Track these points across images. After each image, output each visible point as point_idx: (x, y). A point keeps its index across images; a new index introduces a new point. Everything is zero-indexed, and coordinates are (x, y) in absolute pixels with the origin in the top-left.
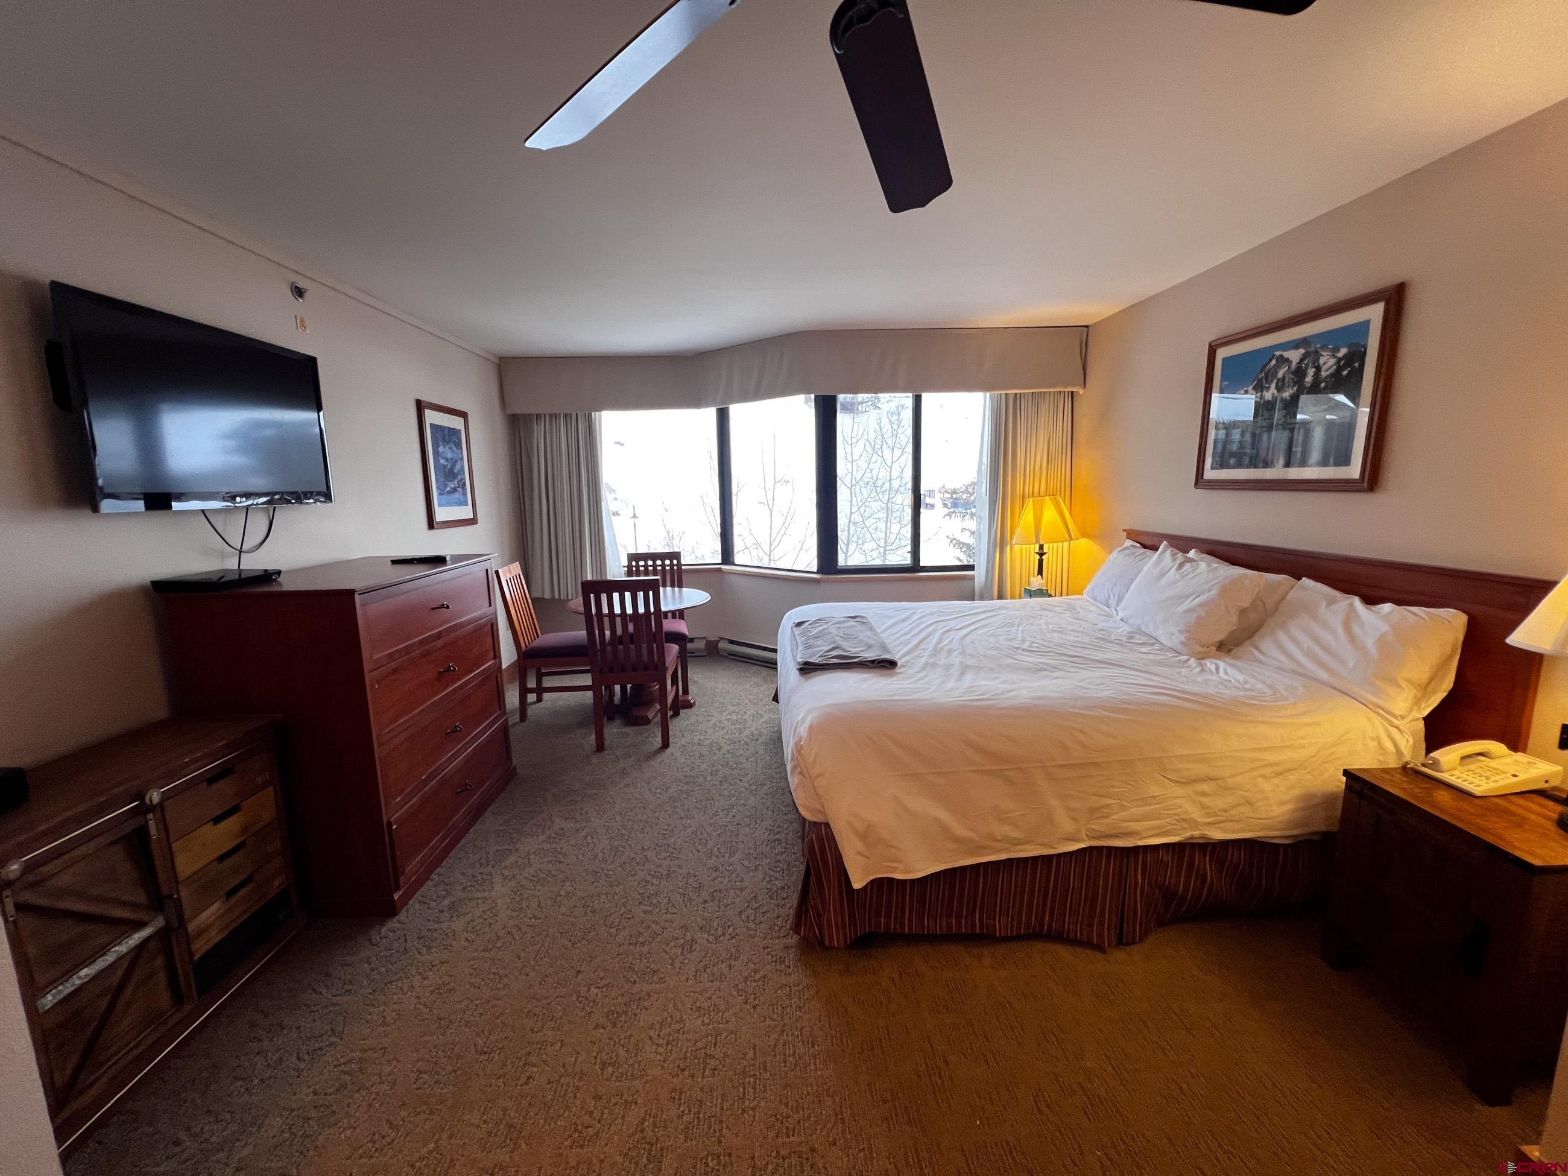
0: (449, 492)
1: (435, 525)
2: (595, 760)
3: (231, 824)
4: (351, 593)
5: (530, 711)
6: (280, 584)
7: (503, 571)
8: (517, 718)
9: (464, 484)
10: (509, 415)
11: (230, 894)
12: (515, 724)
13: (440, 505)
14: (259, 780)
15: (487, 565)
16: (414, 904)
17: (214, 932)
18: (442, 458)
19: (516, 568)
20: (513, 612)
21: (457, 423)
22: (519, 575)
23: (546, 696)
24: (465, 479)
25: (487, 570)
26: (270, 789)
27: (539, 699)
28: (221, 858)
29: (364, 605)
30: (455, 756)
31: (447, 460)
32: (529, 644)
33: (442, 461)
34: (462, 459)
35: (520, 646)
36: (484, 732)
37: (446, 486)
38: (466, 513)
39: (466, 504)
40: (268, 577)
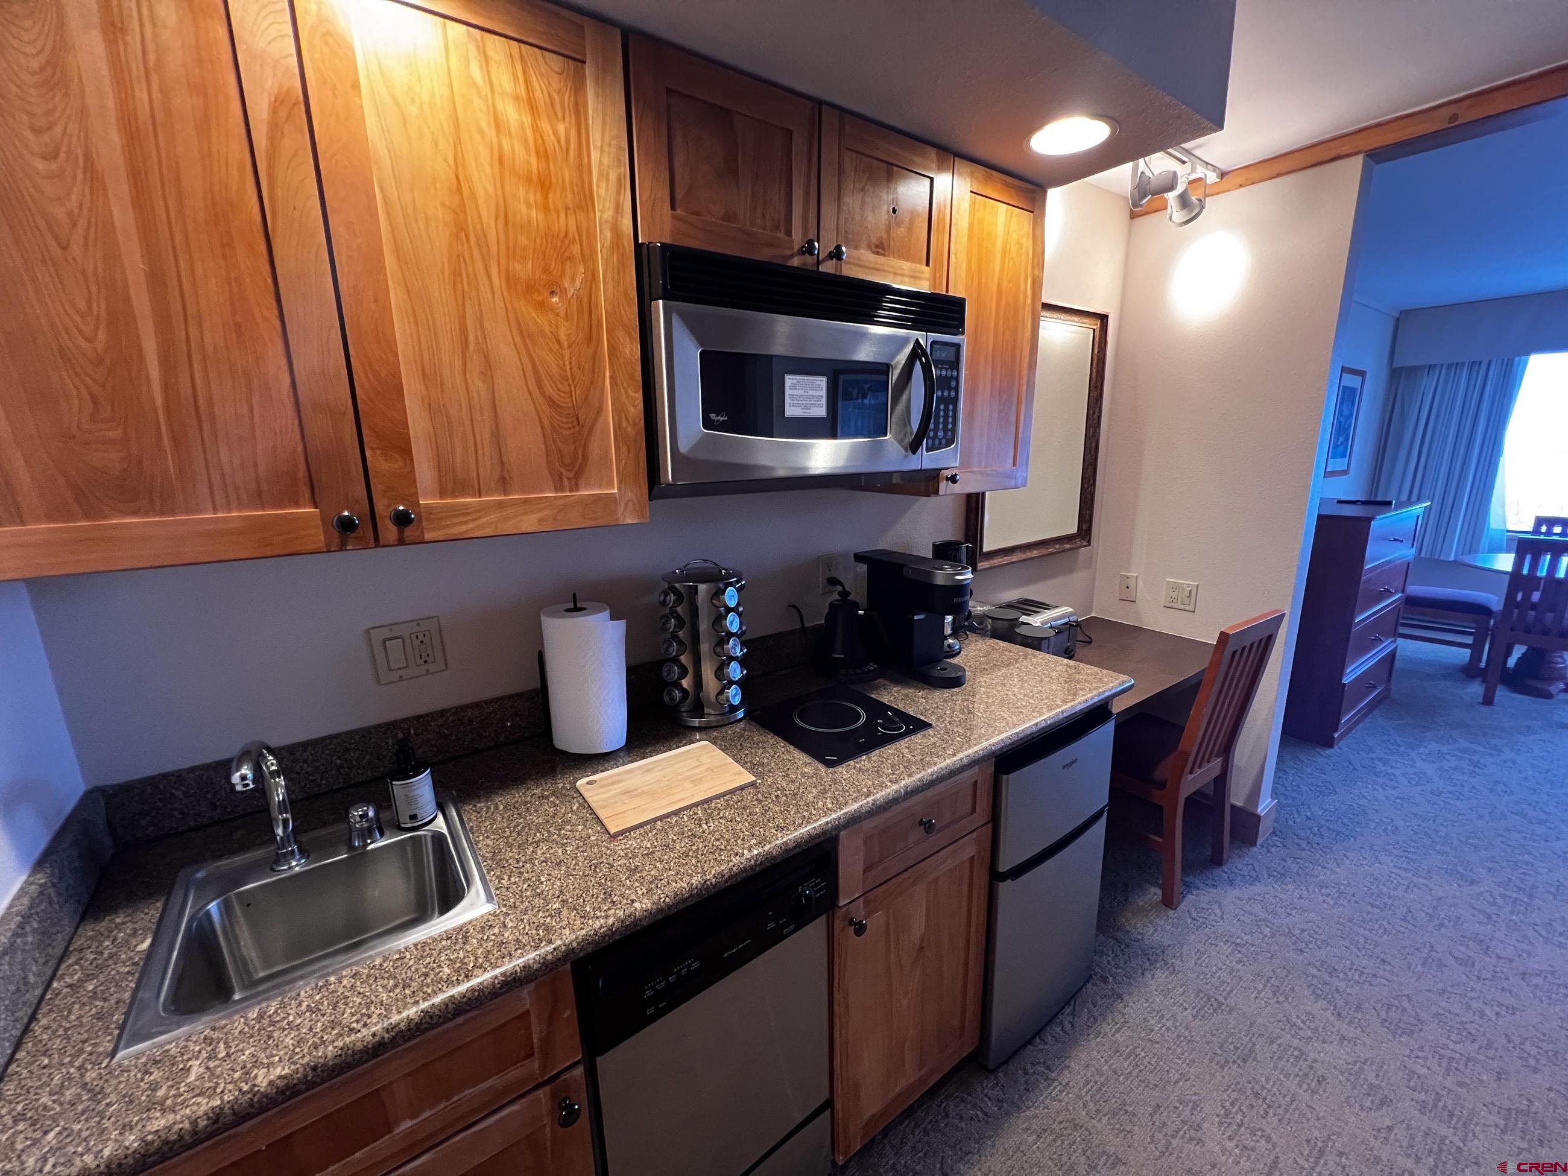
0: (1338, 446)
1: (1326, 474)
4: (1370, 520)
9: (1347, 438)
10: (1395, 368)
13: (1331, 458)
21: (1356, 382)
24: (1350, 434)
25: (1418, 517)
29: (1371, 530)
31: (1344, 417)
33: (1341, 418)
34: (1353, 417)
37: (1338, 440)
38: (1343, 464)
39: (1344, 456)
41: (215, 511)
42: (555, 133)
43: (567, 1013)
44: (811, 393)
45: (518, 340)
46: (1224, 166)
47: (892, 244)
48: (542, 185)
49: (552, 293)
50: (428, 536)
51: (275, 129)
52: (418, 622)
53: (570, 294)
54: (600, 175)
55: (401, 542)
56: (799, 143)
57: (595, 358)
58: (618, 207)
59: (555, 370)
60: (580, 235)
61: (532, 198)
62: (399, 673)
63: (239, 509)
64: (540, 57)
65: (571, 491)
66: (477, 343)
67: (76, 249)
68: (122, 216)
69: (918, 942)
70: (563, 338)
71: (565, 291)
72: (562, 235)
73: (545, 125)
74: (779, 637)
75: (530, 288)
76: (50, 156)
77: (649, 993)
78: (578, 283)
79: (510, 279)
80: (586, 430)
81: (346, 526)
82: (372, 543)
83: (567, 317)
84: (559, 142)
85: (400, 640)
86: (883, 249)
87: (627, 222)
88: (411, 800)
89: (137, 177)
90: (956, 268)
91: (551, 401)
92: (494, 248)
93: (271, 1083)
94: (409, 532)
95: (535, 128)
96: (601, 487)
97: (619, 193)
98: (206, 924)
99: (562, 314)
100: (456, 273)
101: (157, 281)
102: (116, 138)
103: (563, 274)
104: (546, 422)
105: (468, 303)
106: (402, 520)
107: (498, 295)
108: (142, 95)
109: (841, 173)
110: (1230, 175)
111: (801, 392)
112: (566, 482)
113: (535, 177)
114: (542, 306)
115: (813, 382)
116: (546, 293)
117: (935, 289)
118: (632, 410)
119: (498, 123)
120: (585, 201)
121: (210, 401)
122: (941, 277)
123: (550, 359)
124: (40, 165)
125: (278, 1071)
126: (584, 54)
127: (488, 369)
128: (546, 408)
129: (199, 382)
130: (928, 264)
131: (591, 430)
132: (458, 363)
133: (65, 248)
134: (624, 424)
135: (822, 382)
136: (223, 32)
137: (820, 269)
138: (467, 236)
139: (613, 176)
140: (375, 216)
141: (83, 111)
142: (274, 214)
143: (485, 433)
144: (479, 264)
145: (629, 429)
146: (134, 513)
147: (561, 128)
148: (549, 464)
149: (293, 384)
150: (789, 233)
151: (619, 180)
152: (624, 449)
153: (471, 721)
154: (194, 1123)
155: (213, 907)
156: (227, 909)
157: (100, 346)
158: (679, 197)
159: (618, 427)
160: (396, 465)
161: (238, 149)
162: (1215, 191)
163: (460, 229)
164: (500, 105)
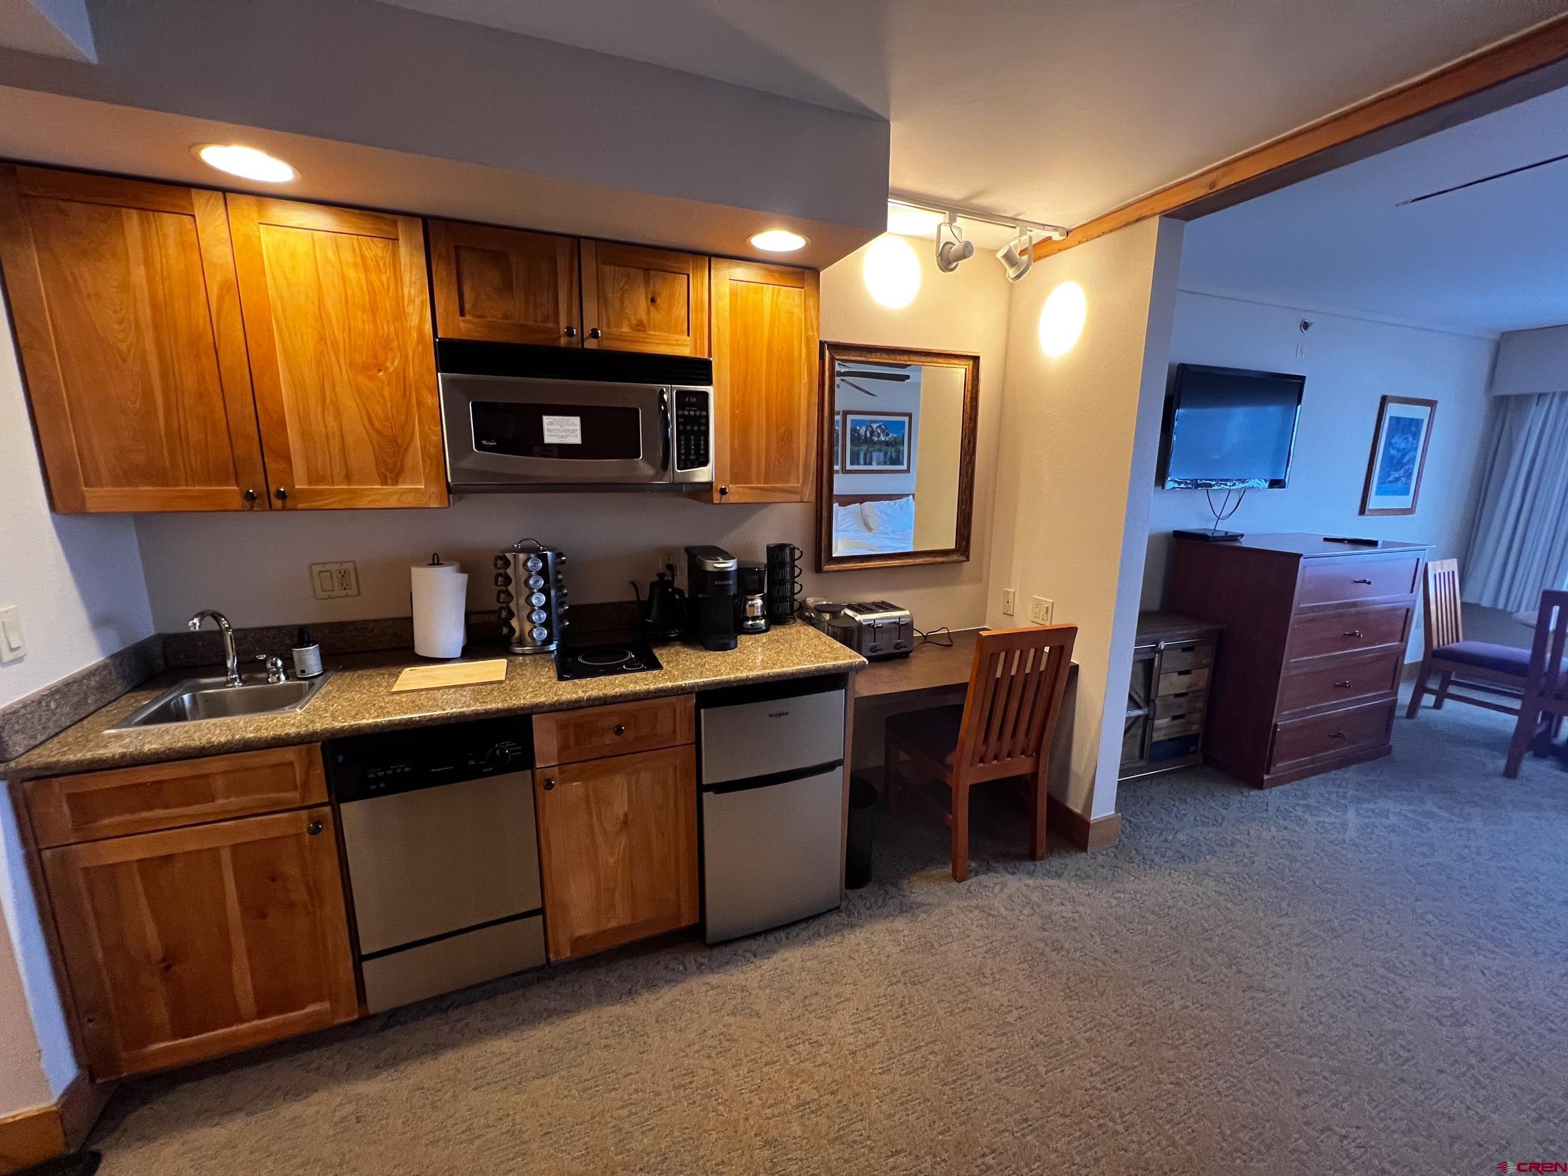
0: (1390, 482)
1: (1366, 512)
2: (1499, 781)
3: (1185, 678)
4: (1298, 556)
5: (1421, 713)
6: (1241, 542)
7: (1433, 566)
8: (1404, 712)
9: (1411, 474)
10: (1495, 397)
11: (1174, 718)
12: (1400, 717)
13: (1377, 494)
14: (1204, 662)
15: (1420, 554)
16: (1276, 791)
17: (1163, 732)
18: (1393, 449)
19: (1452, 565)
20: (1433, 607)
21: (1421, 413)
22: (1453, 572)
23: (1448, 703)
24: (1413, 469)
25: (1418, 559)
26: (1207, 670)
27: (1438, 705)
28: (1177, 695)
29: (1305, 567)
30: (1337, 706)
31: (1398, 450)
32: (1444, 644)
33: (1392, 452)
34: (1416, 449)
35: (1431, 644)
36: (1370, 699)
37: (1389, 476)
38: (1405, 502)
39: (1407, 493)
40: (1235, 538)
41: (187, 485)
42: (380, 280)
43: (318, 772)
44: (566, 427)
45: (357, 397)
46: (1068, 226)
47: (652, 323)
48: (372, 311)
49: (379, 370)
50: (300, 506)
51: (221, 298)
52: (341, 563)
53: (390, 371)
54: (409, 301)
55: (284, 509)
56: (562, 264)
57: (408, 406)
58: (422, 319)
59: (381, 414)
60: (397, 336)
61: (365, 318)
62: (329, 593)
63: (199, 485)
64: (371, 243)
65: (393, 485)
66: (332, 399)
67: (130, 361)
68: (150, 347)
69: (622, 818)
70: (387, 395)
71: (387, 369)
72: (385, 336)
73: (374, 277)
74: (619, 605)
75: (365, 368)
76: (120, 322)
77: (372, 776)
78: (396, 364)
79: (352, 365)
80: (402, 450)
81: (250, 497)
82: (268, 508)
83: (389, 384)
84: (383, 286)
85: (329, 574)
86: (644, 327)
87: (428, 327)
88: (302, 661)
89: (156, 327)
90: (718, 337)
91: (379, 433)
92: (342, 347)
93: (149, 750)
94: (289, 503)
95: (367, 280)
96: (413, 483)
97: (422, 310)
98: (181, 703)
99: (386, 382)
100: (319, 363)
101: (164, 374)
102: (148, 311)
103: (386, 359)
104: (375, 443)
105: (325, 378)
106: (282, 496)
107: (344, 373)
108: (160, 292)
109: (599, 281)
110: (1074, 232)
111: (558, 427)
112: (389, 481)
113: (367, 306)
114: (372, 378)
115: (568, 420)
116: (375, 371)
117: (696, 354)
118: (434, 438)
119: (344, 278)
120: (400, 314)
121: (187, 432)
122: (702, 343)
123: (378, 408)
124: (116, 327)
125: (154, 746)
126: (398, 236)
127: (338, 414)
128: (375, 436)
129: (182, 422)
130: (688, 335)
131: (406, 449)
132: (319, 411)
133: (125, 361)
134: (428, 446)
135: (577, 420)
136: (197, 256)
137: (585, 346)
138: (325, 342)
139: (418, 301)
140: (272, 337)
141: (135, 301)
142: (219, 339)
143: (336, 451)
144: (333, 357)
145: (432, 449)
146: (149, 485)
147: (384, 278)
148: (378, 469)
149: (227, 422)
150: (557, 322)
151: (423, 302)
152: (428, 462)
153: (373, 630)
154: (114, 756)
155: (186, 697)
156: (194, 699)
157: (138, 405)
158: (467, 306)
159: (424, 448)
160: (282, 465)
161: (203, 310)
162: (1061, 248)
163: (322, 338)
164: (345, 271)
